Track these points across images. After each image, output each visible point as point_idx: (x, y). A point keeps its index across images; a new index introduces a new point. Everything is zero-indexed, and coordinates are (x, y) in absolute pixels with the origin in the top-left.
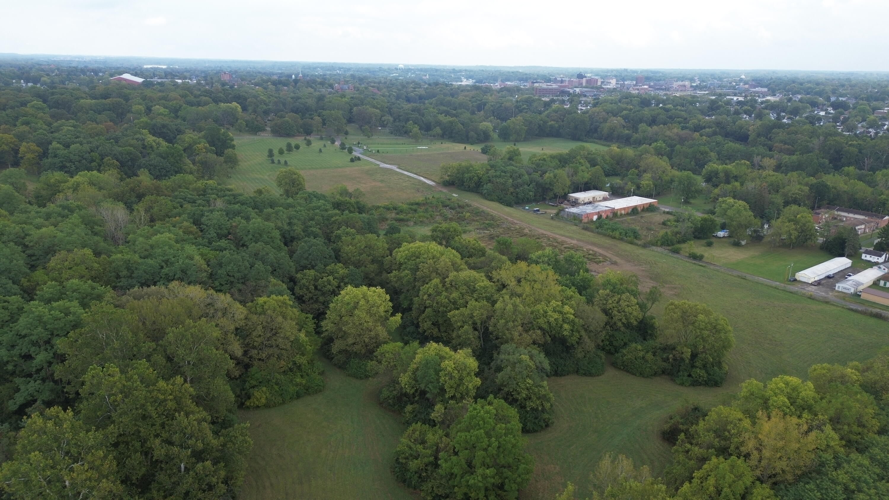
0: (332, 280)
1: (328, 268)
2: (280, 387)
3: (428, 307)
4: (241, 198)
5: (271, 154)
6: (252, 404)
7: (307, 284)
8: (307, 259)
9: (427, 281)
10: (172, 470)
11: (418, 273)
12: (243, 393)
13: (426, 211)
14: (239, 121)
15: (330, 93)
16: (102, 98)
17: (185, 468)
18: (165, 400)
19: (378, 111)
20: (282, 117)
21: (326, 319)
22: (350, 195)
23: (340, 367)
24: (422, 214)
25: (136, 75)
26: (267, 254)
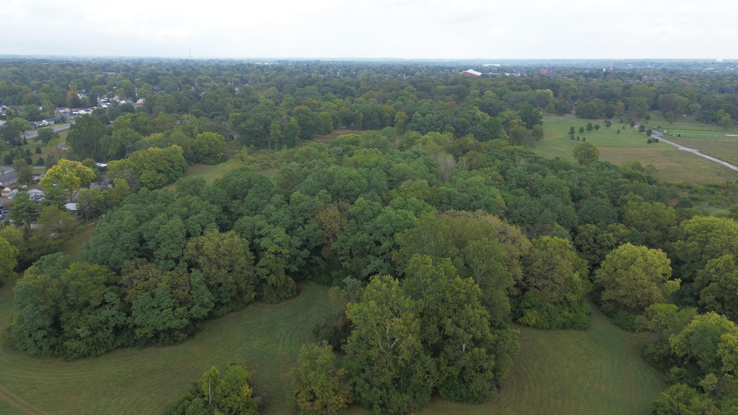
0: (612, 237)
1: (610, 226)
2: (550, 314)
3: (714, 282)
4: (541, 160)
5: (572, 131)
6: (524, 322)
7: (587, 236)
8: (591, 215)
9: (716, 256)
10: (456, 346)
11: (707, 246)
12: (518, 310)
13: (726, 194)
14: (549, 104)
15: (637, 84)
16: (452, 85)
17: (466, 348)
18: (459, 292)
19: (686, 99)
20: (587, 101)
21: (600, 267)
22: (643, 170)
23: (607, 315)
24: (720, 196)
25: (477, 70)
26: (556, 205)
